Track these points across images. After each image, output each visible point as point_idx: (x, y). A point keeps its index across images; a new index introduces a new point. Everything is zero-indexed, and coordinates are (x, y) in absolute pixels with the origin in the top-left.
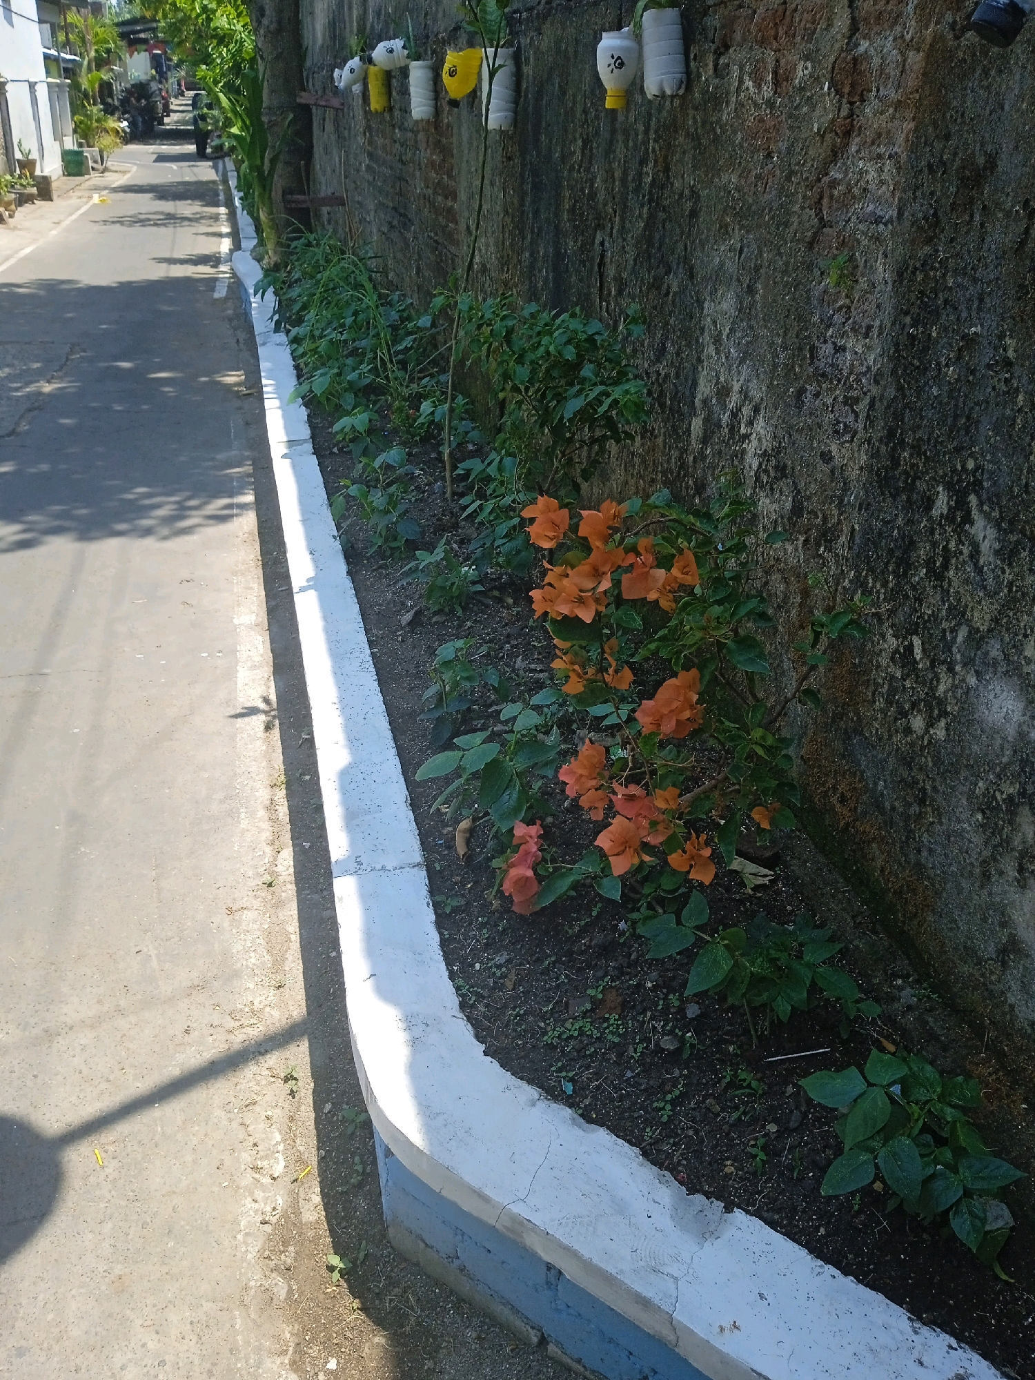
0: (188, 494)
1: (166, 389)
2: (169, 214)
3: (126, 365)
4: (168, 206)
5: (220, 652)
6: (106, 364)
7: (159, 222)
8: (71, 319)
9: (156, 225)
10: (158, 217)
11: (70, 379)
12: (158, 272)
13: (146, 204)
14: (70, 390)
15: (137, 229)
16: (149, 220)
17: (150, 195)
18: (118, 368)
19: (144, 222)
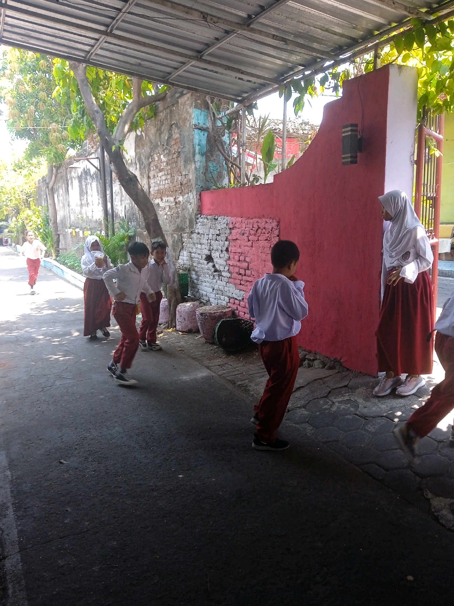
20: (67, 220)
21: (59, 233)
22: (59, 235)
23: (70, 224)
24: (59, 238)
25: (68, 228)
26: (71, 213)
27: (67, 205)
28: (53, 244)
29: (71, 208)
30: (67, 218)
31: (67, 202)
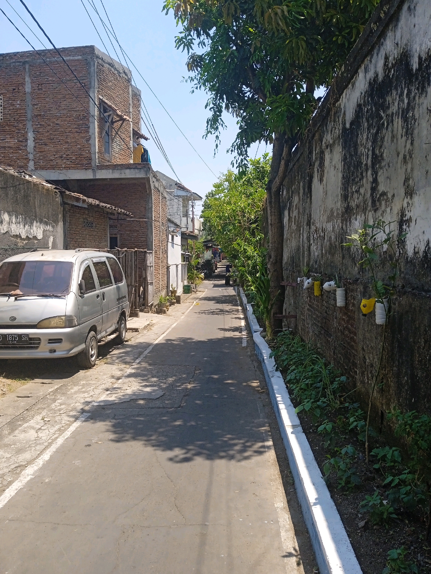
0: (246, 439)
1: (232, 388)
2: (221, 310)
3: (216, 377)
4: (220, 306)
5: (272, 521)
6: (208, 376)
7: (218, 313)
8: (194, 355)
9: (217, 314)
10: (218, 311)
11: (197, 382)
12: (221, 335)
13: (213, 306)
14: (197, 388)
15: (211, 316)
16: (214, 312)
17: (213, 302)
18: (213, 378)
19: (213, 313)
20: (303, 257)
21: (283, 283)
22: (283, 288)
23: (308, 265)
24: (282, 294)
25: (302, 274)
26: (312, 242)
27: (305, 223)
28: (269, 307)
29: (313, 228)
30: (303, 253)
31: (306, 217)
